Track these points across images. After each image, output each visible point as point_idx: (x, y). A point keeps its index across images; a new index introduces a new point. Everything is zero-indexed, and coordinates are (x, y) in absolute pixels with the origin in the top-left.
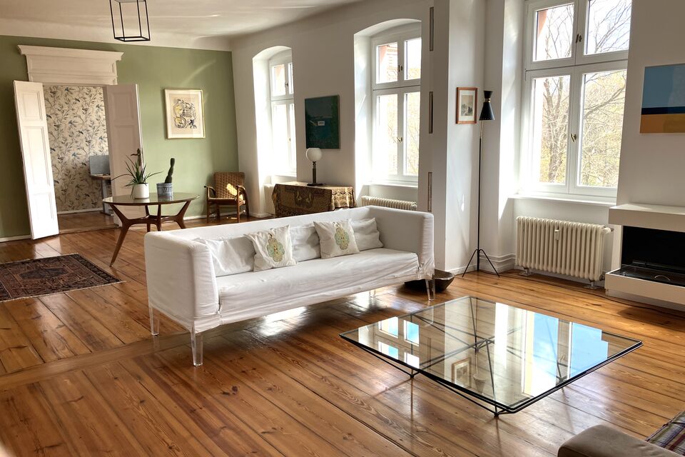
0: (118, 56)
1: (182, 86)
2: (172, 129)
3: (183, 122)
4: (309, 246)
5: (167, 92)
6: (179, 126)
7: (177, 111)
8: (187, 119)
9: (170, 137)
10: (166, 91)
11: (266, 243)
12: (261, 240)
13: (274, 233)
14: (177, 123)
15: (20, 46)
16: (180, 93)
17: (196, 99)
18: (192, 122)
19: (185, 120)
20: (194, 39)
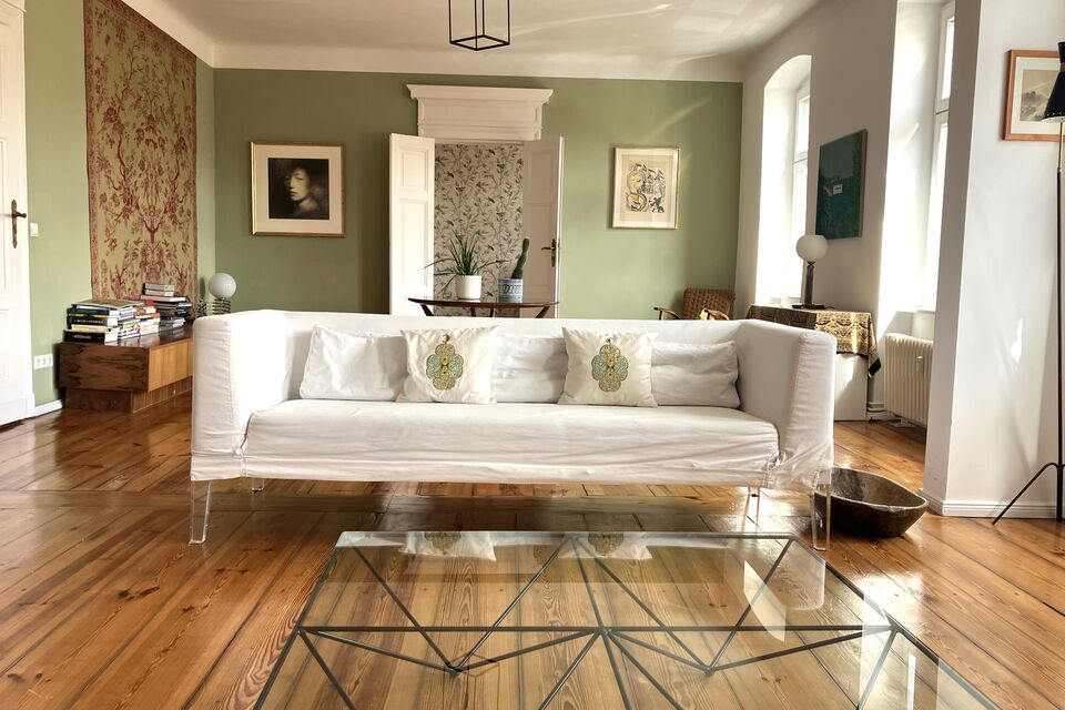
0: (546, 94)
1: (647, 142)
2: (622, 210)
3: (641, 201)
4: (544, 376)
5: (619, 152)
6: (633, 208)
7: (632, 183)
8: (647, 196)
9: (615, 225)
10: (617, 150)
11: (430, 350)
12: (424, 345)
13: (456, 336)
14: (631, 203)
15: (409, 86)
16: (640, 154)
17: (668, 164)
18: (658, 201)
19: (644, 198)
20: (673, 63)
